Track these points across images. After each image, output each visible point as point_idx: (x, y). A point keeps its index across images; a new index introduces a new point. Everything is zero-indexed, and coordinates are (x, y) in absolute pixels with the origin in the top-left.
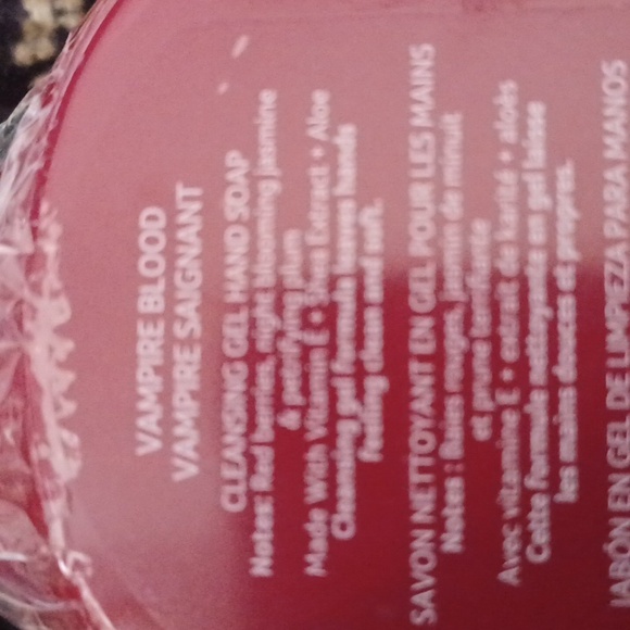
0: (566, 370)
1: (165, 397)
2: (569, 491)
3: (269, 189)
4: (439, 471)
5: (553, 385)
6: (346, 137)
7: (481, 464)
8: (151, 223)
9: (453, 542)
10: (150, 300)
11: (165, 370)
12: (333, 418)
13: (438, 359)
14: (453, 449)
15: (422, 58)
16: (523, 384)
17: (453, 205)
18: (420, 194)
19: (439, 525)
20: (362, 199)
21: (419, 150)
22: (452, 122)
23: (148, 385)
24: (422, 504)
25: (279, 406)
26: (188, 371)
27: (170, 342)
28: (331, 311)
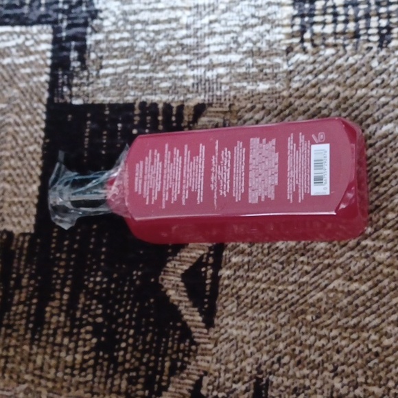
0: (179, 179)
1: (138, 185)
2: (179, 192)
3: (150, 161)
4: (166, 191)
5: (178, 181)
6: (158, 155)
7: (170, 190)
8: (137, 165)
9: (167, 199)
10: (137, 174)
11: (138, 182)
12: (155, 186)
13: (166, 179)
14: (167, 189)
15: (167, 146)
16: (175, 181)
17: (169, 162)
18: (166, 161)
19: (165, 197)
20: (160, 161)
21: (166, 156)
22: (169, 152)
23: (136, 184)
24: (164, 195)
25: (150, 185)
26: (140, 182)
27: (139, 179)
28: (155, 174)
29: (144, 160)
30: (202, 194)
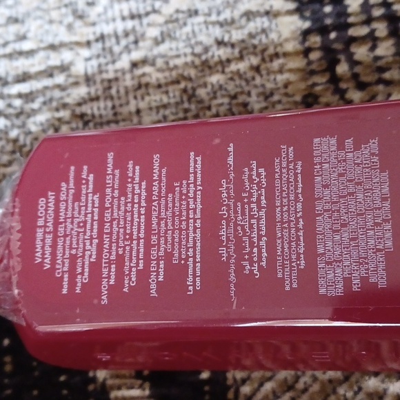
0: (142, 235)
1: (43, 248)
2: (141, 266)
3: (71, 192)
4: (110, 263)
5: (139, 238)
6: (91, 177)
7: (120, 260)
8: (42, 201)
9: (112, 282)
10: (41, 222)
11: (43, 240)
12: (85, 250)
13: (111, 233)
14: (113, 257)
15: (110, 156)
16: (131, 239)
17: (116, 193)
18: (108, 191)
19: (109, 277)
20: (94, 193)
21: (109, 180)
22: (117, 172)
23: (39, 244)
24: (105, 271)
25: (71, 248)
26: (49, 241)
27: (45, 232)
28: (85, 222)
29: (58, 191)
30: (198, 273)
